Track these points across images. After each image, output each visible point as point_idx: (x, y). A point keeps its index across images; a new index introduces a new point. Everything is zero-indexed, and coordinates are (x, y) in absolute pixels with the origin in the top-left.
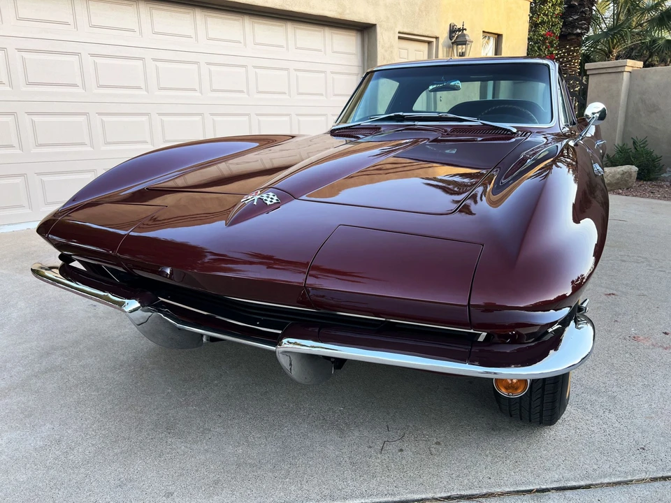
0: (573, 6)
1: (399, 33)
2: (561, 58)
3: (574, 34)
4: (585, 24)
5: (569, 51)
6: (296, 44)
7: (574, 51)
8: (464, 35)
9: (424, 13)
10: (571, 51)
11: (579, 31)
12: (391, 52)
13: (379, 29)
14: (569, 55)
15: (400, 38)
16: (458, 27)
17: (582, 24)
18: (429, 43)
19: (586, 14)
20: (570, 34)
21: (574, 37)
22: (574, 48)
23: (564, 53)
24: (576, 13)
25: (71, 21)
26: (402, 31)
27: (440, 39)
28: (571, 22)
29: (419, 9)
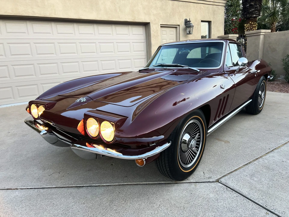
0: (252, 5)
1: (161, 25)
2: (248, 27)
3: (253, 17)
4: (257, 12)
5: (251, 24)
6: (116, 33)
7: (253, 24)
8: (190, 24)
9: (172, 16)
10: (252, 24)
11: (255, 16)
12: (157, 33)
13: (151, 24)
14: (251, 26)
15: (161, 27)
16: (188, 20)
17: (256, 13)
18: (176, 27)
19: (257, 8)
20: (251, 17)
21: (253, 18)
22: (253, 23)
23: (249, 25)
24: (253, 8)
25: (26, 32)
26: (162, 24)
27: (180, 26)
28: (251, 12)
29: (170, 15)
